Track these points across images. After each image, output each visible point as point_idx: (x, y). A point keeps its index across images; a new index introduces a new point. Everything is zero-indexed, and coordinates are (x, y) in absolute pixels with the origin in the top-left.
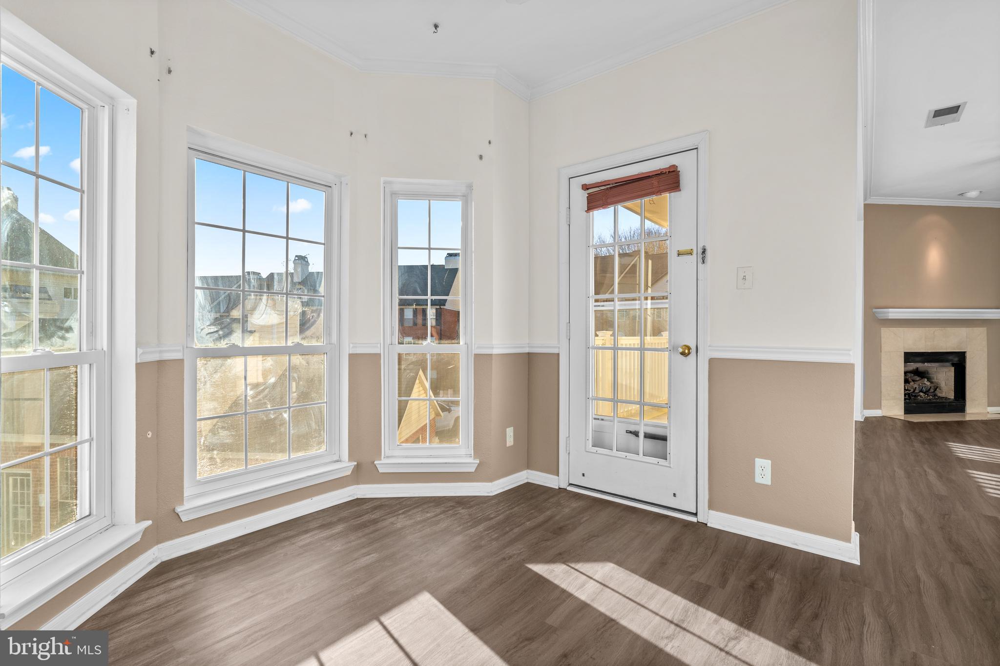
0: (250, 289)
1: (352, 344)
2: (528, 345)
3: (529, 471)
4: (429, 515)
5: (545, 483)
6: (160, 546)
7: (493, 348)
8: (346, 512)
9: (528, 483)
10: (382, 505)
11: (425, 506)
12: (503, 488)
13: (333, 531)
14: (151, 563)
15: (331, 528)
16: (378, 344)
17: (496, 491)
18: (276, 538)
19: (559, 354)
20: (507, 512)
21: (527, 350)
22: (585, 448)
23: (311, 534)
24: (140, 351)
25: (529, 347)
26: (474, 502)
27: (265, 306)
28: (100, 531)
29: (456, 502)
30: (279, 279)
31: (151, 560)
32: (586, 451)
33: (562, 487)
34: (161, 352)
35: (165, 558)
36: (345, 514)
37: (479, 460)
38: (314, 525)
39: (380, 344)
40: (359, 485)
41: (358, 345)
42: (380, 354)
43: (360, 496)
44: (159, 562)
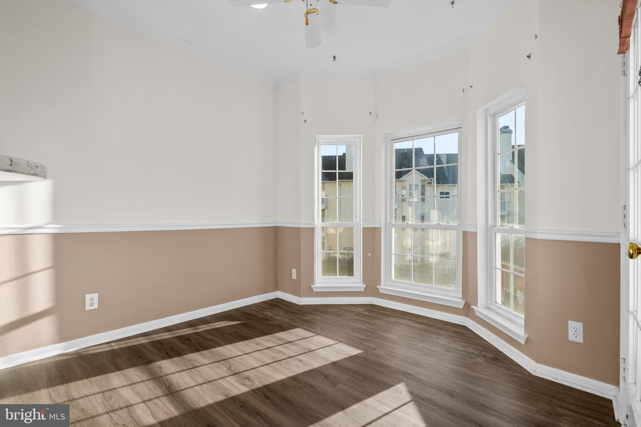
1: (464, 225)
7: (537, 233)
14: (368, 302)
16: (475, 225)
24: (364, 223)
37: (527, 336)
38: (420, 321)
39: (477, 226)
40: (468, 319)
41: (466, 226)
42: (476, 232)
43: (467, 326)
44: (371, 303)
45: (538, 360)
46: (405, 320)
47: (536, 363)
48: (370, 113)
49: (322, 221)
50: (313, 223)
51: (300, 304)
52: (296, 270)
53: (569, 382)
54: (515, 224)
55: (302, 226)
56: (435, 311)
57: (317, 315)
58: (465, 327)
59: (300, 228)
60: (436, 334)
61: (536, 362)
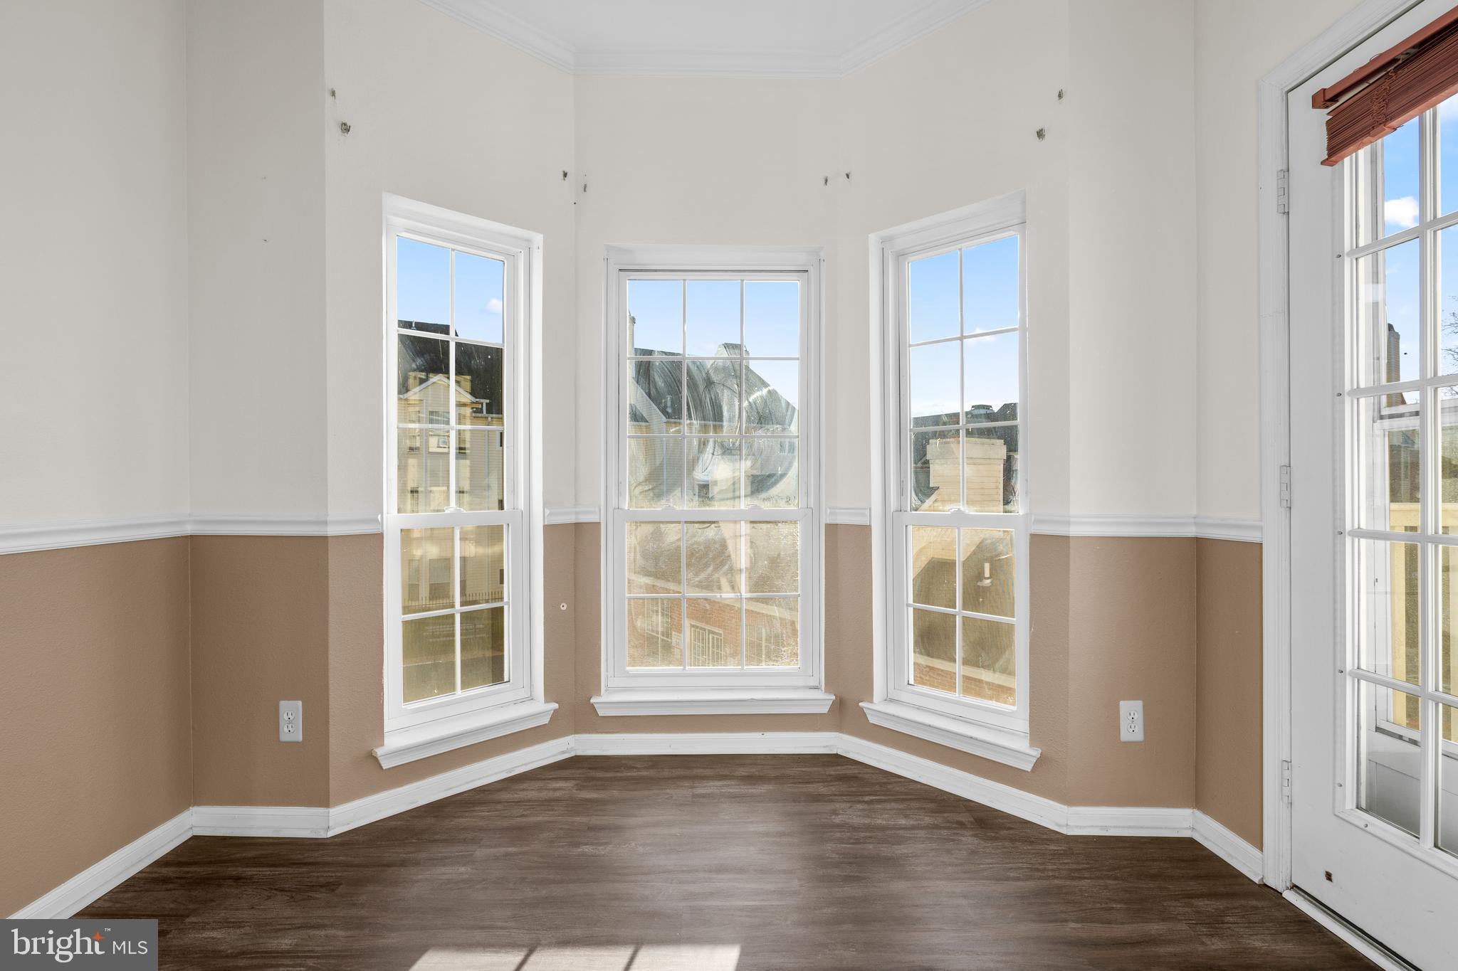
0: (691, 433)
1: (830, 508)
2: (1193, 520)
3: (1198, 813)
4: (903, 822)
5: (1231, 855)
6: (577, 736)
7: (1068, 523)
8: (799, 769)
9: (1191, 841)
10: (857, 777)
11: (914, 804)
12: (1103, 828)
13: (750, 791)
14: (563, 752)
15: (754, 784)
16: (866, 509)
17: (1080, 827)
18: (688, 772)
19: (1262, 544)
20: (1057, 882)
21: (1191, 532)
22: (1334, 808)
23: (728, 782)
24: (547, 512)
25: (1196, 524)
26: (1011, 832)
27: (711, 455)
28: (515, 702)
29: (976, 819)
30: (730, 416)
31: (564, 749)
32: (1335, 815)
33: (1271, 882)
34: (577, 513)
35: (580, 753)
36: (795, 771)
37: (1040, 751)
38: (742, 772)
39: (870, 510)
40: (841, 734)
41: (837, 511)
42: (870, 526)
43: (840, 752)
44: (572, 754)
45: (1068, 799)
46: (712, 783)
47: (1066, 807)
48: (565, 175)
49: (399, 511)
50: (379, 517)
51: (330, 834)
52: (300, 703)
53: (1124, 827)
54: (961, 503)
55: (332, 531)
56: (760, 734)
57: (442, 861)
58: (837, 756)
59: (325, 538)
60: (819, 801)
61: (1065, 805)
